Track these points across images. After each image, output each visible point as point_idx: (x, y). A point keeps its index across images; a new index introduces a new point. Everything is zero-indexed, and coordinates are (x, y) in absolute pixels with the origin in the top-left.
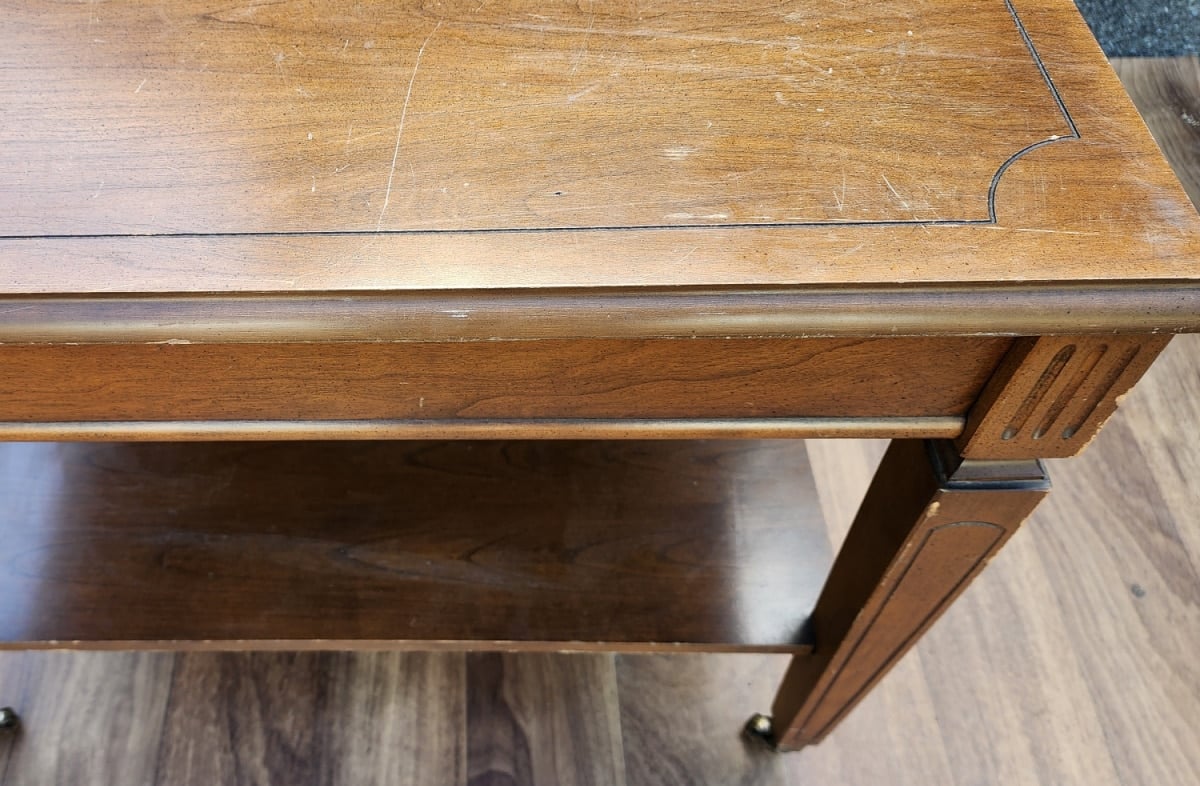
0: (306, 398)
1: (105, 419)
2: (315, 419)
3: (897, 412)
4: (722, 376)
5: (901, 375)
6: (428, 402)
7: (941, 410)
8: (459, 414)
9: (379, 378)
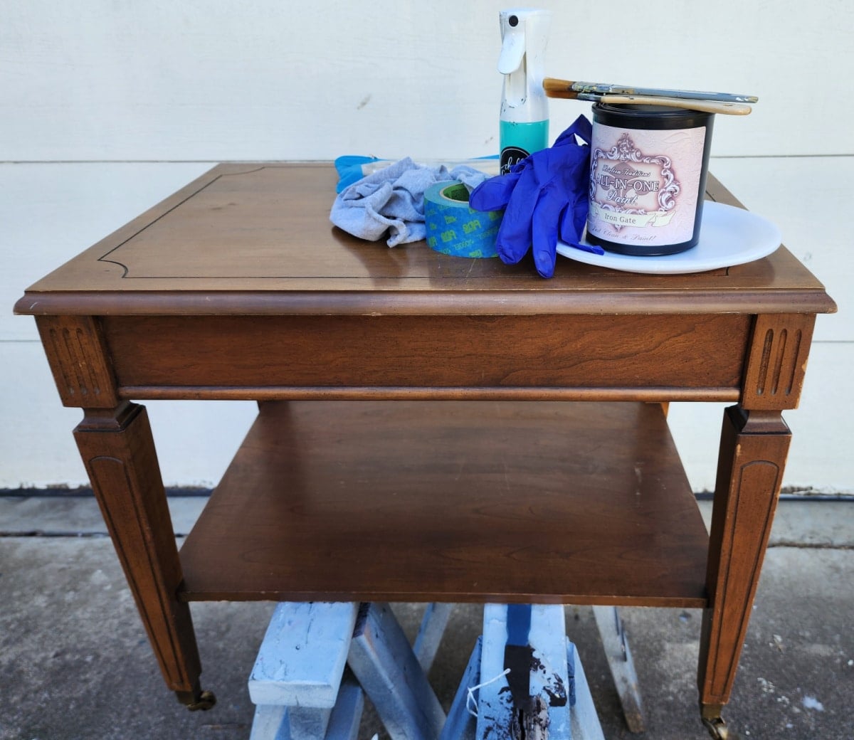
0: (429, 370)
1: (331, 385)
2: (433, 386)
3: (707, 383)
4: (621, 357)
5: (703, 357)
6: (487, 374)
7: (727, 382)
8: (501, 383)
9: (464, 357)
